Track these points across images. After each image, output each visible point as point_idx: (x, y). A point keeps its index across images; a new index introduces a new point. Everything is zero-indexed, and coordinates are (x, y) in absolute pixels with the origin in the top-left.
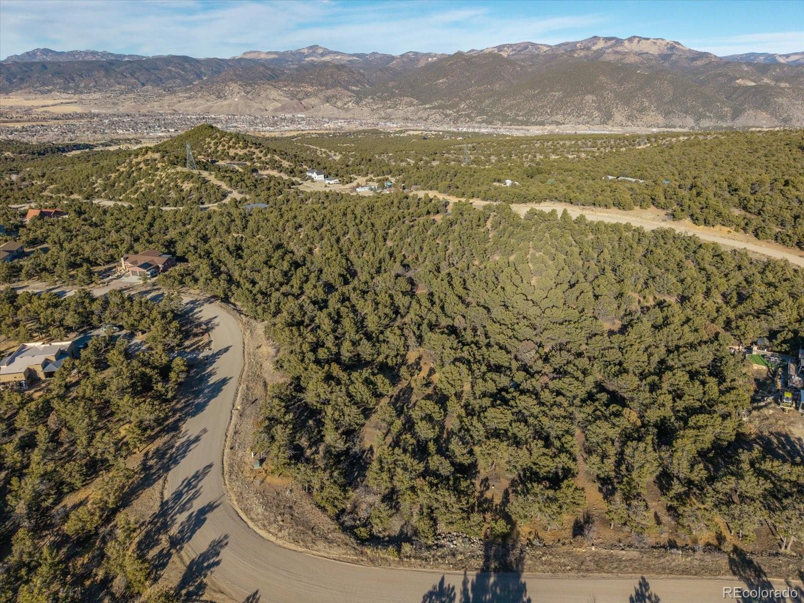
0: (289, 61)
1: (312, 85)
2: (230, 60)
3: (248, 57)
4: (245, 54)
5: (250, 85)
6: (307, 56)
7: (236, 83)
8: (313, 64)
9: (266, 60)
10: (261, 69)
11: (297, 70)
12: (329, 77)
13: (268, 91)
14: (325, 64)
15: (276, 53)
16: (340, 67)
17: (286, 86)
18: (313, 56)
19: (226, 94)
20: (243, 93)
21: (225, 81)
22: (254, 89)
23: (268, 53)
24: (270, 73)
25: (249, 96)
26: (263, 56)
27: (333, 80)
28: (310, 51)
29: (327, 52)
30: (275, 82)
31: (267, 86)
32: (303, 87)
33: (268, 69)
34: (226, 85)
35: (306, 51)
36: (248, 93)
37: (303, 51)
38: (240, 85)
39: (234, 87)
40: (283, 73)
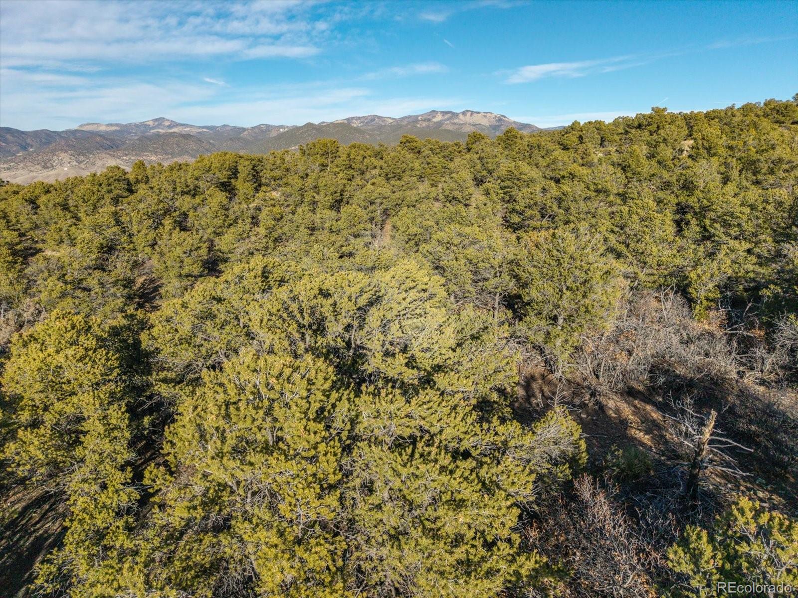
0: (131, 133)
1: (156, 154)
2: (63, 132)
3: (85, 129)
4: (81, 126)
5: (84, 155)
6: (153, 128)
7: (66, 152)
8: (158, 135)
9: (107, 132)
10: (98, 139)
11: (139, 140)
12: (175, 146)
13: (105, 160)
14: (172, 134)
15: (117, 125)
16: (187, 137)
17: (126, 155)
18: (159, 128)
19: (54, 164)
20: (75, 163)
21: (53, 152)
22: (89, 158)
23: (108, 125)
24: (108, 143)
25: (82, 165)
26: (103, 128)
27: (180, 149)
28: (156, 123)
29: (174, 124)
30: (114, 152)
31: (104, 155)
32: (145, 156)
33: (107, 139)
34: (54, 155)
35: (151, 123)
36: (80, 163)
37: (148, 123)
38: (71, 155)
39: (65, 156)
40: (124, 143)
